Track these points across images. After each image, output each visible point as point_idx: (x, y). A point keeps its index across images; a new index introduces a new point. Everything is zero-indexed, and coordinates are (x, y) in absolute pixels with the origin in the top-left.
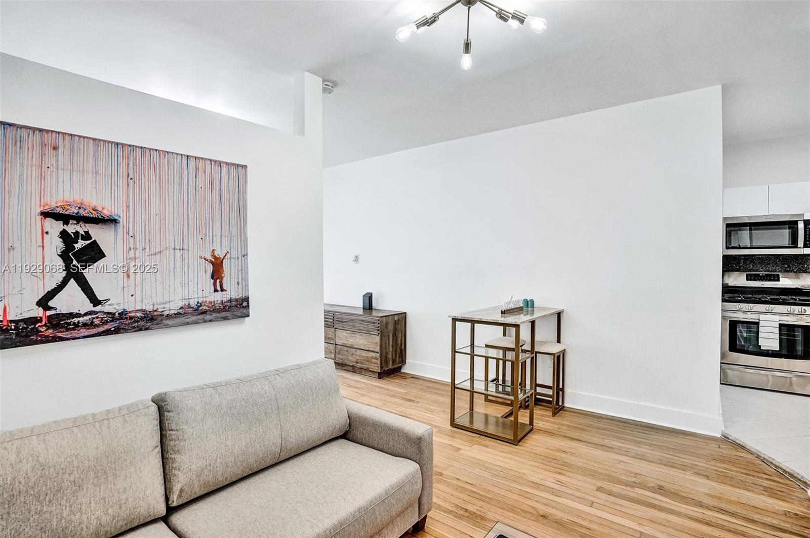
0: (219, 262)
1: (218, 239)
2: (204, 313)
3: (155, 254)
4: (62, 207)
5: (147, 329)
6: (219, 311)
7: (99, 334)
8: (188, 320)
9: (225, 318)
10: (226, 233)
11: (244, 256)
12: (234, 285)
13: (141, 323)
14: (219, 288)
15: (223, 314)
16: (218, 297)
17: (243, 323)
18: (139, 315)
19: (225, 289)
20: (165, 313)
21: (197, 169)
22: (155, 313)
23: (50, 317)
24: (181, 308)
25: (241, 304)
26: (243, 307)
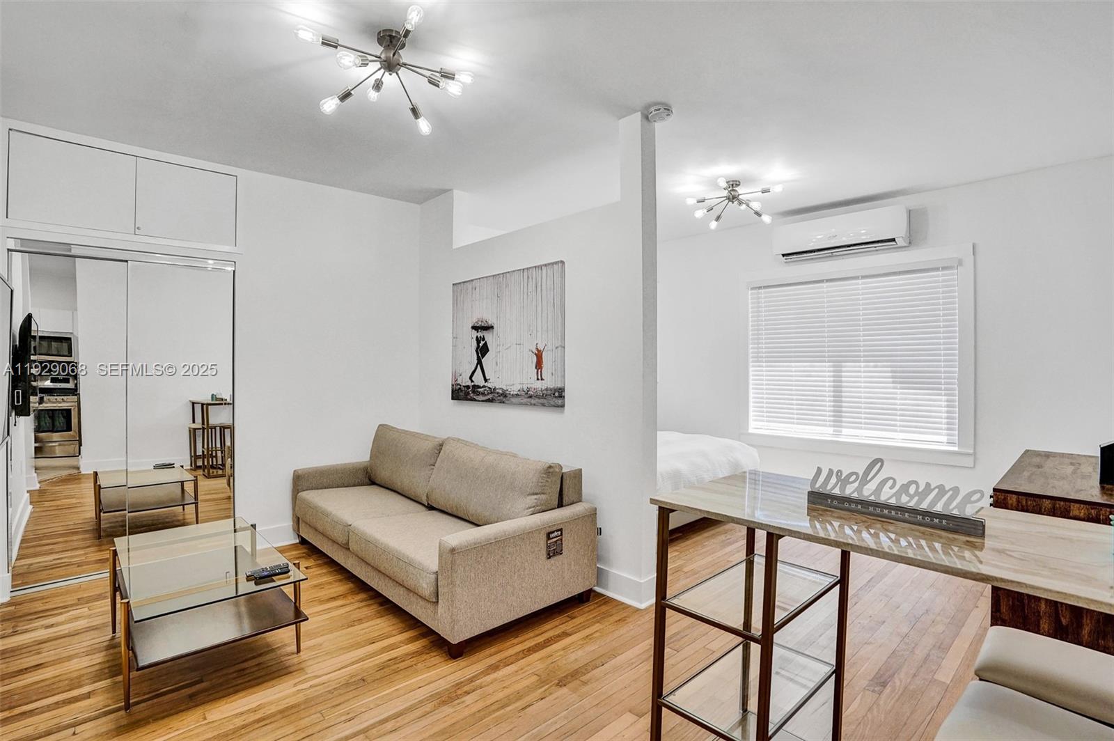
0: (540, 354)
1: (539, 334)
2: (531, 397)
3: (507, 349)
4: (476, 322)
5: (504, 402)
6: (537, 397)
7: (486, 401)
8: (522, 401)
9: (543, 405)
10: (545, 328)
11: (557, 348)
12: (550, 374)
13: (502, 397)
14: (540, 378)
15: (542, 401)
16: (539, 385)
17: (563, 412)
18: (500, 391)
19: (543, 377)
20: (512, 393)
21: (528, 277)
22: (507, 392)
23: (473, 386)
24: (519, 391)
25: (554, 394)
26: (556, 397)
